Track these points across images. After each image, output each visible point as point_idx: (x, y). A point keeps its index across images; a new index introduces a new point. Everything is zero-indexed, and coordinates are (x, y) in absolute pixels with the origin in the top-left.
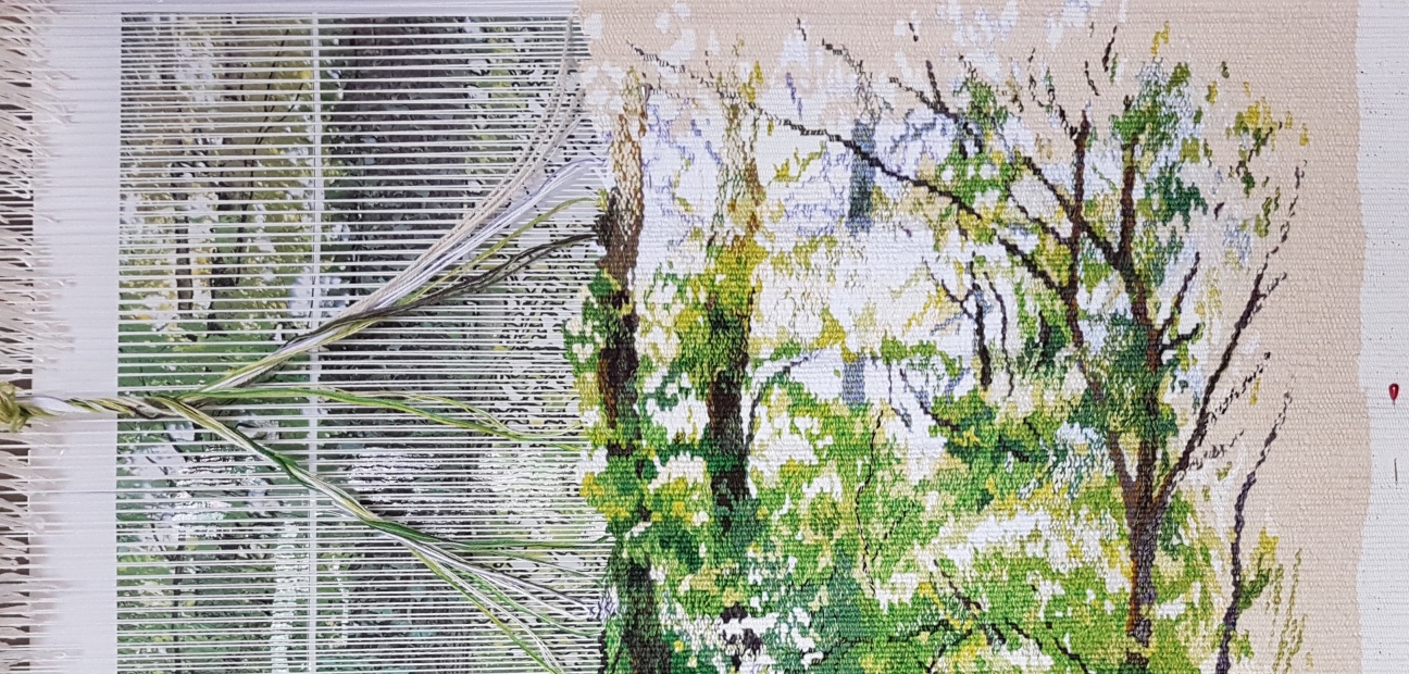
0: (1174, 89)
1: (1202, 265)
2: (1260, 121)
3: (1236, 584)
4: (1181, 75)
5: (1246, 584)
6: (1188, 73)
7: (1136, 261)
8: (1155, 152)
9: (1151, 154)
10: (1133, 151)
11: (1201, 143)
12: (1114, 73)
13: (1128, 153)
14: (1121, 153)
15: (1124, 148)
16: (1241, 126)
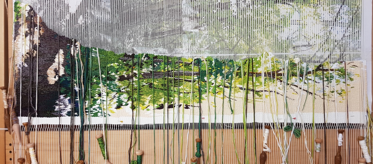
0: (349, 78)
1: (317, 84)
2: (343, 94)
3: (259, 91)
4: (351, 79)
5: (259, 93)
6: (352, 81)
7: (318, 72)
8: (337, 75)
9: (337, 74)
10: (337, 71)
11: (339, 83)
12: (351, 67)
13: (337, 70)
14: (337, 69)
15: (338, 69)
16: (342, 90)
